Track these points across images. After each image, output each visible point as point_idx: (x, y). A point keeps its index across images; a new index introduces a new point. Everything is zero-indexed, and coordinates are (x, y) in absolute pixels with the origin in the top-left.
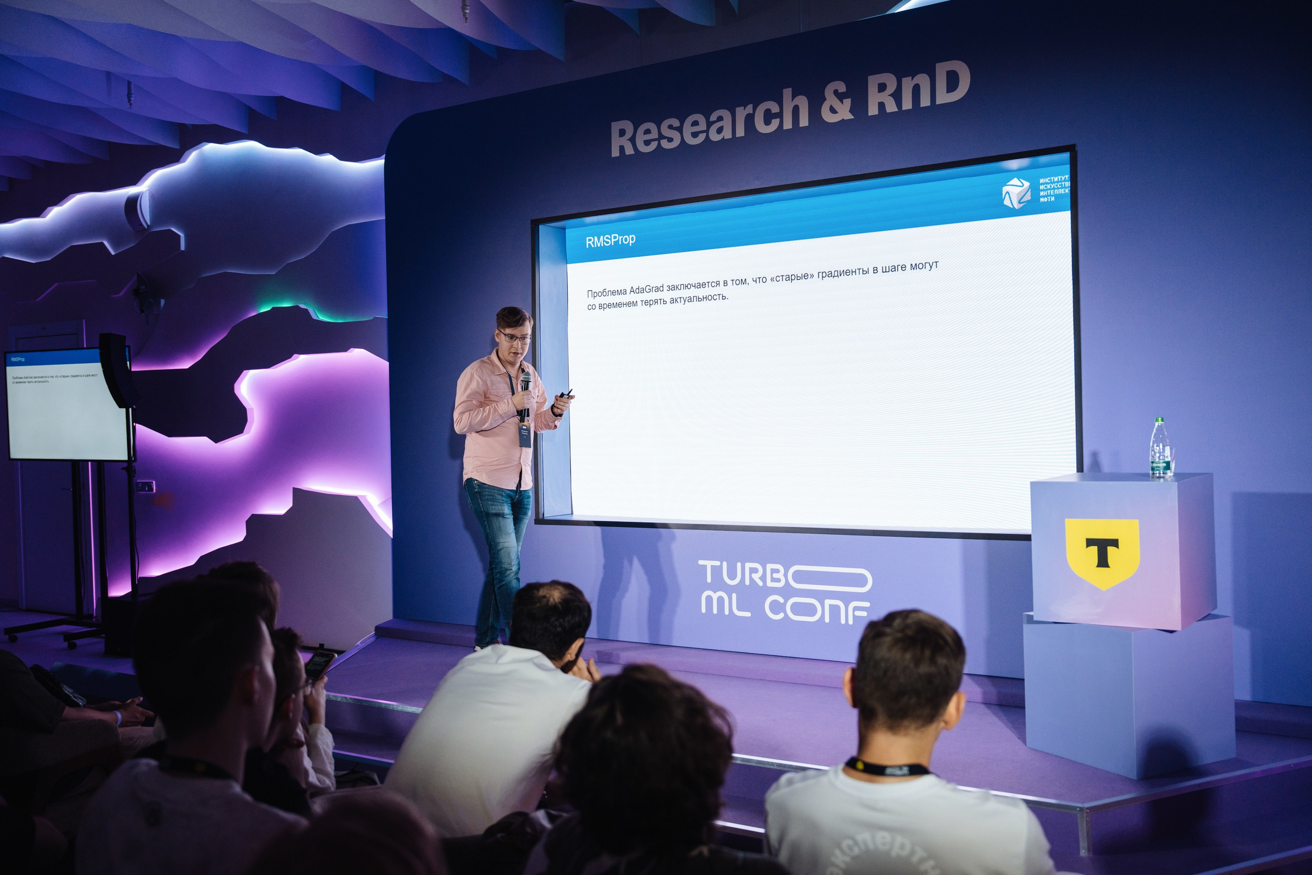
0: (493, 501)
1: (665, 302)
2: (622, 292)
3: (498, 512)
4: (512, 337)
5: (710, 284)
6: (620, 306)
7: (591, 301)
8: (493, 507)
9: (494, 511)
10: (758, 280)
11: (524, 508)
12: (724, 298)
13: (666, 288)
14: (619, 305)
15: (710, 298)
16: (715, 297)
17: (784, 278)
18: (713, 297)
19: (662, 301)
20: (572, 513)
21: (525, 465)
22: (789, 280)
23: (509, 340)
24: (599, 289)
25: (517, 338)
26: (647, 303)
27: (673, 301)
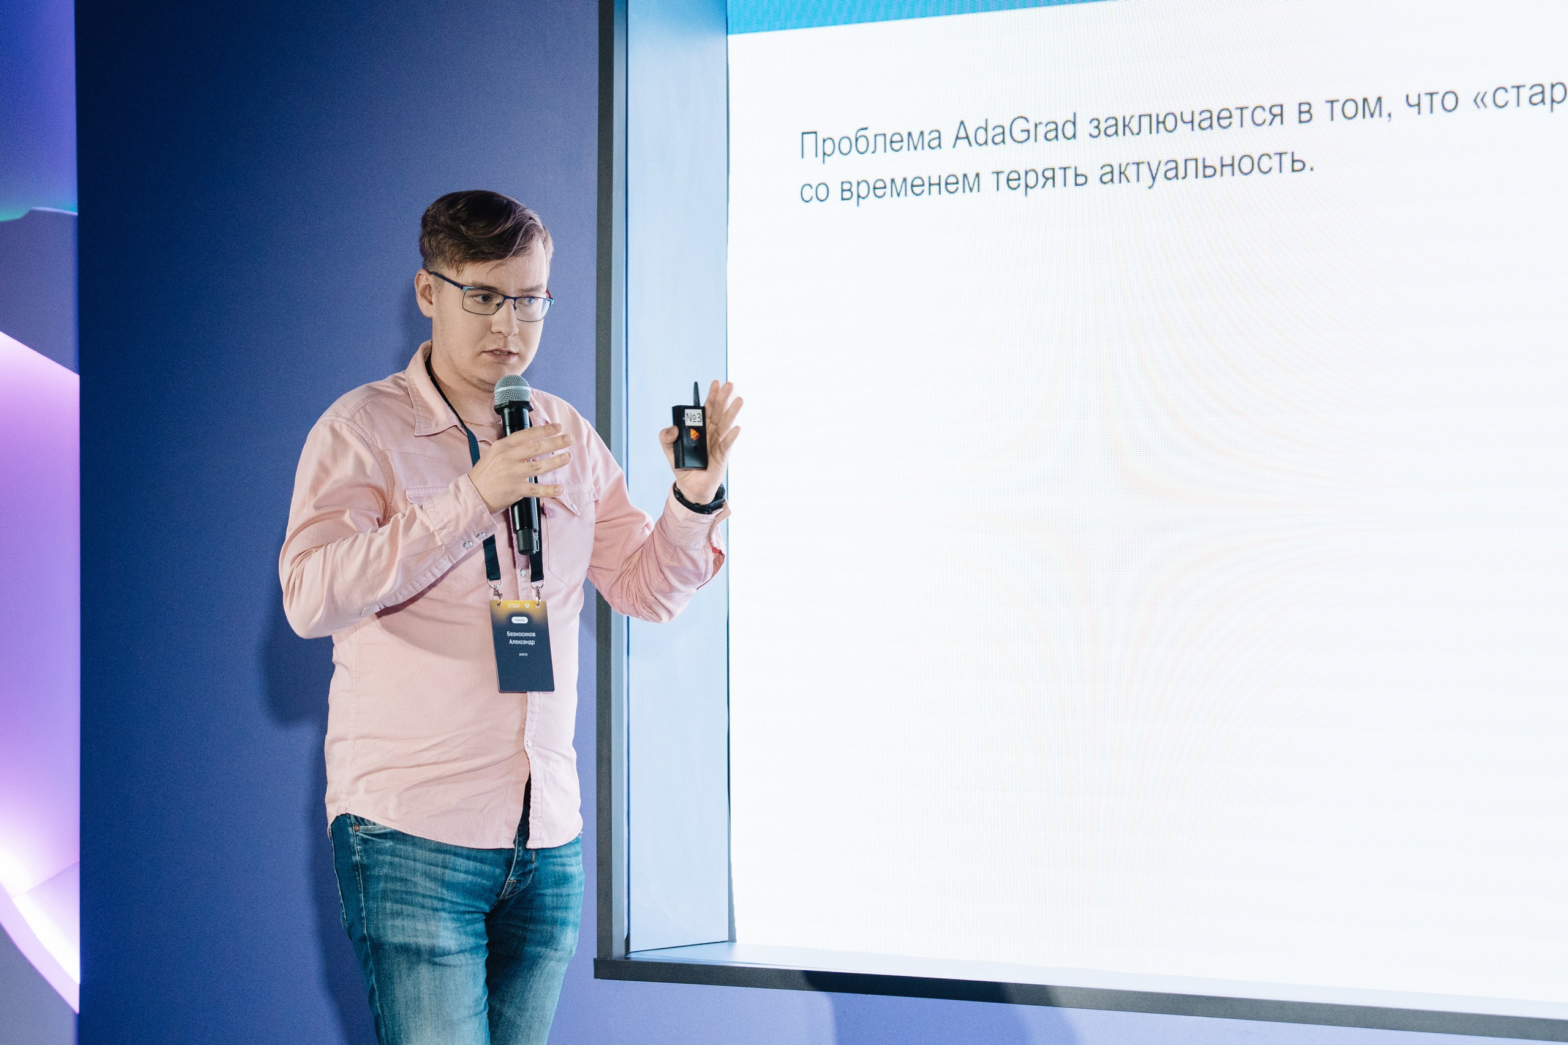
0: (403, 902)
1: (1080, 179)
2: (927, 138)
3: (412, 940)
4: (488, 294)
5: (1247, 114)
6: (917, 190)
7: (814, 170)
8: (398, 922)
9: (399, 939)
10: (1425, 101)
11: (544, 921)
12: (1298, 166)
13: (1085, 128)
14: (915, 186)
15: (1246, 165)
16: (1265, 164)
17: (1525, 93)
18: (1256, 164)
19: (1070, 174)
20: (732, 939)
21: (546, 758)
22: (1543, 101)
23: (479, 309)
24: (841, 127)
25: (506, 297)
26: (1013, 180)
27: (1112, 174)
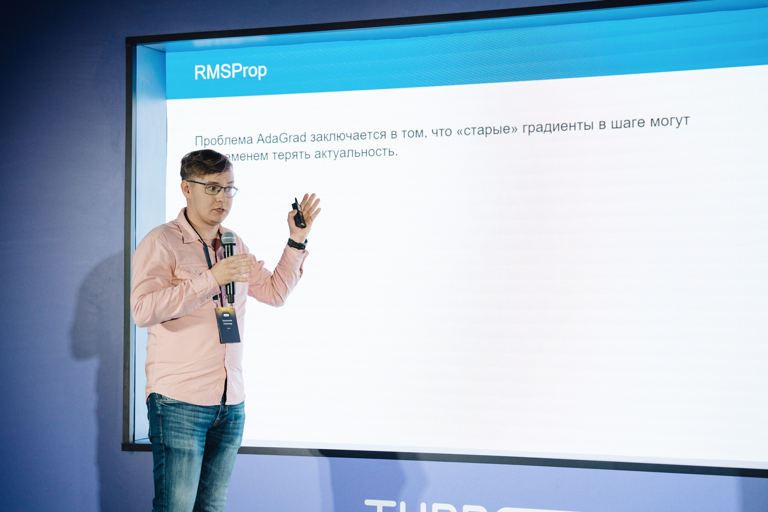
1: (307, 156)
2: (247, 140)
5: (372, 135)
6: (243, 158)
10: (439, 132)
12: (391, 153)
13: (309, 138)
14: (241, 157)
15: (372, 153)
16: (379, 152)
17: (476, 131)
18: (375, 152)
19: (303, 154)
21: (233, 370)
22: (483, 133)
26: (281, 156)
27: (320, 155)
